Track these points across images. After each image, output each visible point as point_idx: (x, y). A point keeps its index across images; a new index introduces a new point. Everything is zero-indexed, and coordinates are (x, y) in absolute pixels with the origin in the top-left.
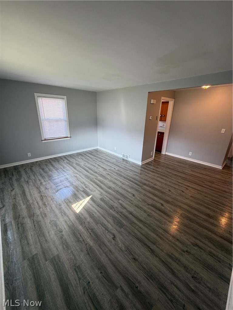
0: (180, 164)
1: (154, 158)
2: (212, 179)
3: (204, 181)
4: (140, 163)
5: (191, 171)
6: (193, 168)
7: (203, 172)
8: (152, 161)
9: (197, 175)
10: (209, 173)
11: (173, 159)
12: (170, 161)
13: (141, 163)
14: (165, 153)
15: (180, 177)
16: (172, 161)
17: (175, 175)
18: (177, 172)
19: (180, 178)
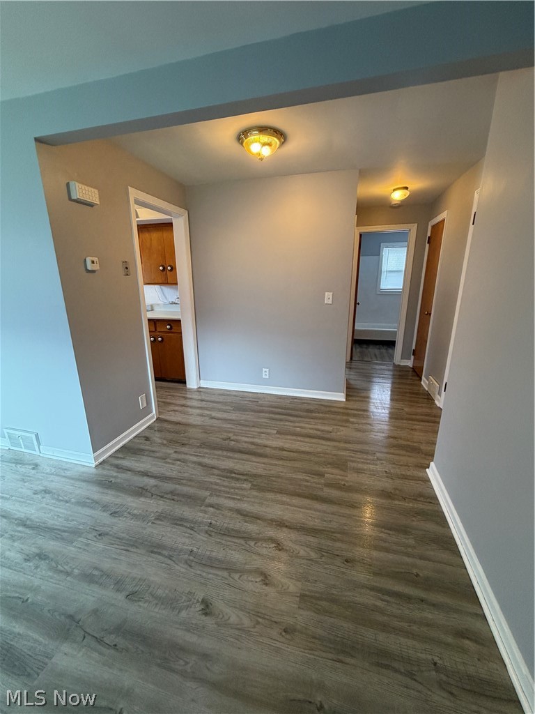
0: (243, 417)
1: (160, 413)
2: (339, 449)
3: (322, 469)
4: (85, 458)
5: (278, 432)
6: (281, 420)
7: (308, 426)
8: (149, 428)
9: (296, 446)
10: (323, 428)
11: (221, 399)
12: (213, 409)
13: (92, 456)
14: (198, 384)
15: (247, 476)
16: (220, 410)
17: (230, 474)
18: (237, 455)
19: (249, 486)
